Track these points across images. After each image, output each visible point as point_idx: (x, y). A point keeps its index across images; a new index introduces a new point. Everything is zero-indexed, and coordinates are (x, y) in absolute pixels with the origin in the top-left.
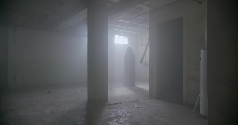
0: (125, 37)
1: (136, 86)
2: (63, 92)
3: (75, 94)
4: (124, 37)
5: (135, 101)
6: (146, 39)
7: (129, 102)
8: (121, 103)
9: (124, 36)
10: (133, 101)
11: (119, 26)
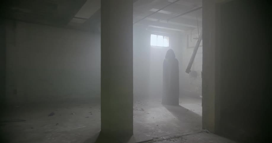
0: (165, 37)
1: (179, 104)
2: (72, 114)
3: (88, 117)
4: (163, 37)
5: (178, 137)
6: (194, 38)
7: (167, 139)
8: (154, 140)
9: (164, 35)
10: (175, 137)
11: (155, 20)
